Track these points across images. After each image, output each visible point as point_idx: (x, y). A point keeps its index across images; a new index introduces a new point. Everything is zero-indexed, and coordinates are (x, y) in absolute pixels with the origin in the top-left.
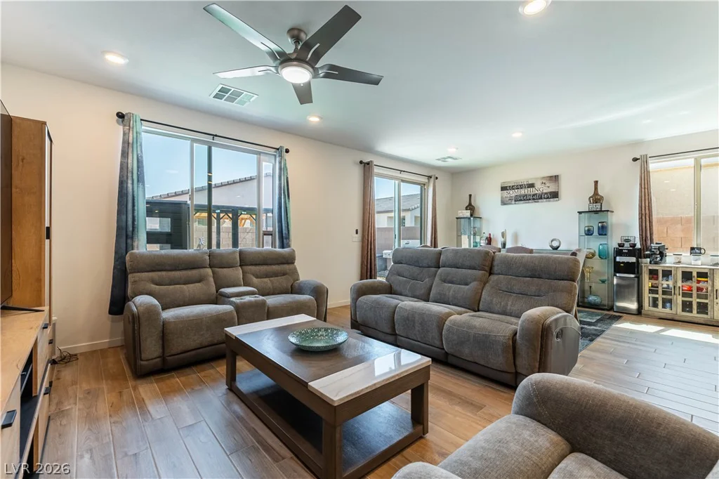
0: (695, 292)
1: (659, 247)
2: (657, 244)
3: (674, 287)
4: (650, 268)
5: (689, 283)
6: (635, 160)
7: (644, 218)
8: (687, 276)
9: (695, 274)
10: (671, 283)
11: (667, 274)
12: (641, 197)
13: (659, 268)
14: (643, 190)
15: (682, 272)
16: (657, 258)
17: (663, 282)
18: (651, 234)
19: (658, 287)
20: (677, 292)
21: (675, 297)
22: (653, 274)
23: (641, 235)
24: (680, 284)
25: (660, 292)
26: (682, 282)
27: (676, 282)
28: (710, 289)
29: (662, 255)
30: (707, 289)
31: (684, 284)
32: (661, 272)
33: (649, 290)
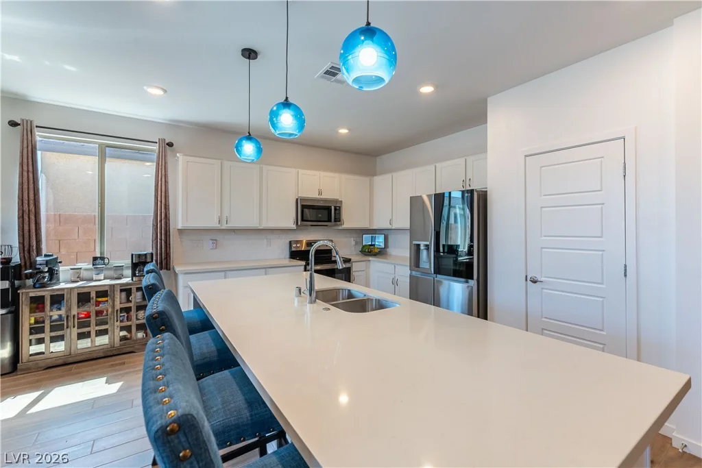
0: (93, 320)
1: (47, 261)
2: (46, 256)
3: (67, 317)
4: (32, 295)
5: (86, 308)
6: (13, 124)
7: (26, 217)
8: (84, 298)
9: (93, 295)
10: (63, 312)
11: (57, 300)
12: (21, 184)
13: (45, 293)
14: (25, 174)
15: (78, 294)
16: (44, 278)
17: (51, 314)
18: (39, 242)
19: (43, 322)
20: (71, 324)
21: (69, 330)
22: (38, 303)
23: (22, 243)
24: (75, 311)
25: (47, 328)
26: (78, 307)
27: (70, 310)
28: (110, 310)
29: (53, 273)
30: (107, 311)
31: (81, 309)
32: (49, 297)
33: (31, 329)
